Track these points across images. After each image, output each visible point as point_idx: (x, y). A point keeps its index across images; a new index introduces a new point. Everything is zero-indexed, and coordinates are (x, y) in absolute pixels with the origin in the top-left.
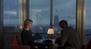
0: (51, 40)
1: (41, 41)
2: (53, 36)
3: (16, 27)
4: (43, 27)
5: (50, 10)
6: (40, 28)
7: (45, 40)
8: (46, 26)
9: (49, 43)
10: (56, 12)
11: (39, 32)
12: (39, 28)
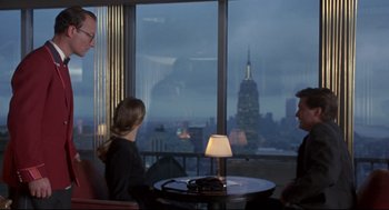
0: (221, 179)
1: (182, 183)
2: (228, 165)
3: (80, 128)
4: (190, 130)
5: (216, 59)
6: (179, 133)
7: (198, 181)
8: (203, 125)
9: (212, 189)
10: (249, 63)
11: (176, 151)
12: (175, 134)
